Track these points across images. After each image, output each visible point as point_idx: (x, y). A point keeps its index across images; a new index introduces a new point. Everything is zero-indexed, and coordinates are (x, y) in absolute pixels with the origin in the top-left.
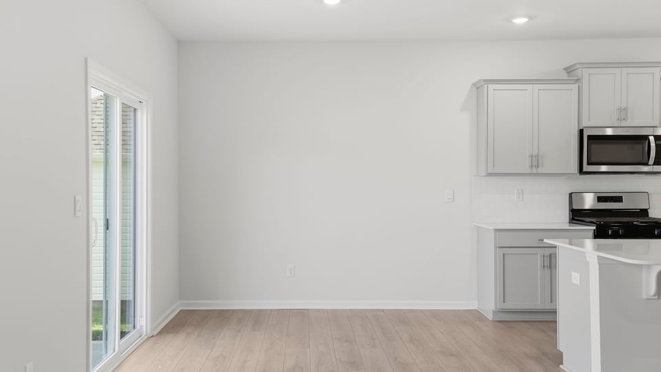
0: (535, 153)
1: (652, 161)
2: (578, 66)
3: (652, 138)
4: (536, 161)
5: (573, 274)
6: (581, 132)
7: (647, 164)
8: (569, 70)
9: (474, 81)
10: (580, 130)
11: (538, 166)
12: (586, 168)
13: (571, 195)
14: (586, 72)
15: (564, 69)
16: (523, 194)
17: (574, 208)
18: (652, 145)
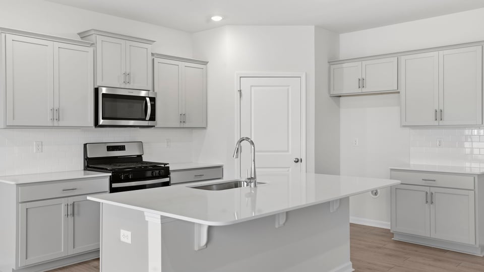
0: (56, 107)
1: (148, 118)
2: (92, 32)
3: (148, 99)
4: (57, 114)
5: (122, 232)
6: (96, 91)
7: (144, 120)
8: (83, 35)
10: (95, 88)
11: (58, 120)
12: (101, 122)
13: (85, 145)
14: (99, 39)
15: (79, 34)
16: (42, 145)
17: (89, 157)
18: (149, 104)
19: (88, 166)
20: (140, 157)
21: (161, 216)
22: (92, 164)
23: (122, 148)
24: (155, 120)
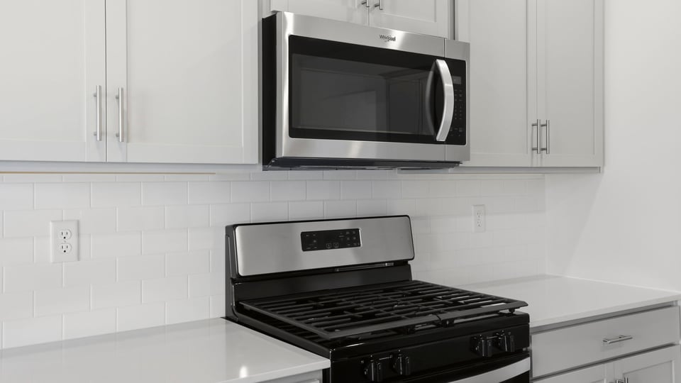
1: (442, 135)
3: (443, 66)
4: (117, 113)
7: (431, 140)
10: (265, 20)
12: (286, 145)
13: (230, 230)
16: (79, 235)
17: (241, 273)
18: (448, 85)
20: (403, 265)
23: (348, 238)
24: (464, 144)
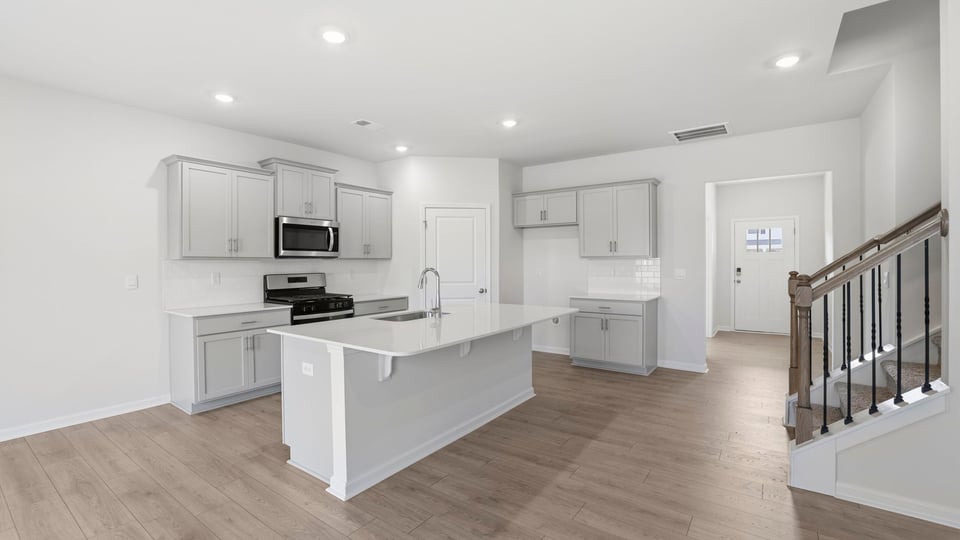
0: (235, 237)
1: (330, 249)
2: (273, 161)
3: (330, 229)
4: (235, 244)
5: (304, 364)
6: (277, 221)
8: (264, 164)
9: (163, 157)
10: (276, 218)
11: (237, 251)
12: (282, 252)
13: (265, 277)
14: (280, 167)
15: (259, 162)
16: (220, 277)
17: (269, 289)
18: (332, 235)
19: (268, 299)
20: (323, 288)
21: (344, 348)
22: (272, 296)
23: (304, 280)
24: (338, 251)
